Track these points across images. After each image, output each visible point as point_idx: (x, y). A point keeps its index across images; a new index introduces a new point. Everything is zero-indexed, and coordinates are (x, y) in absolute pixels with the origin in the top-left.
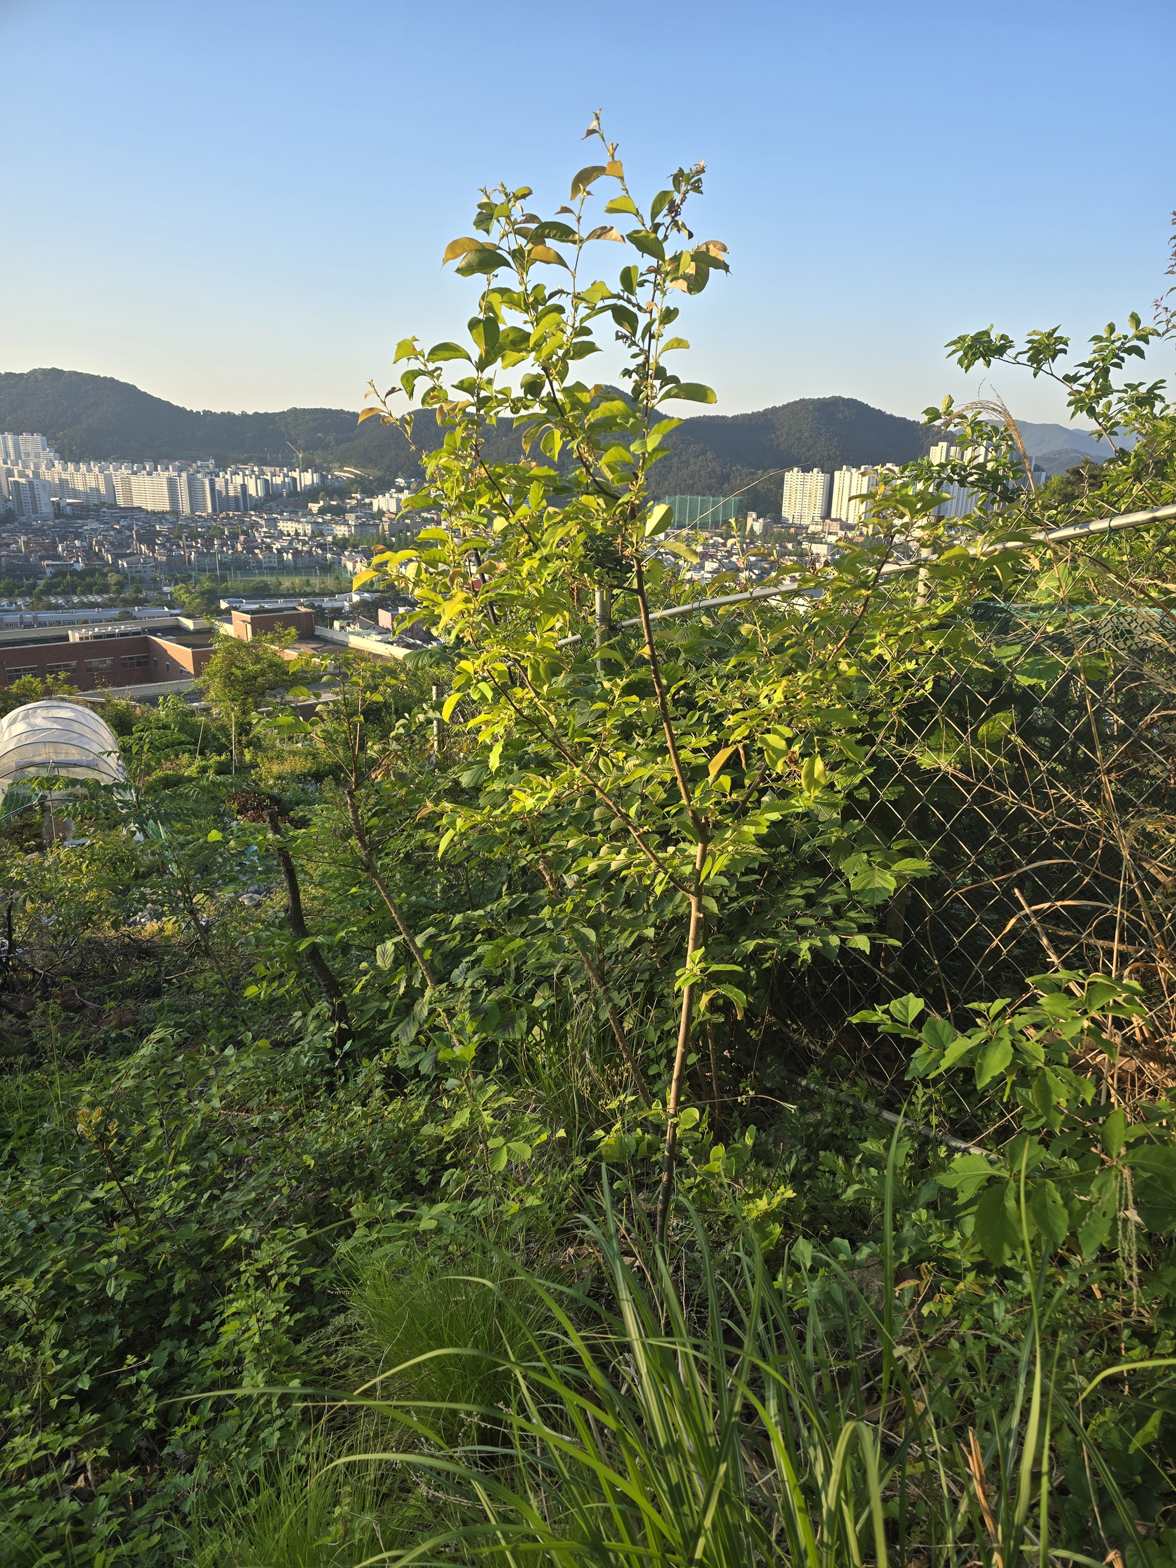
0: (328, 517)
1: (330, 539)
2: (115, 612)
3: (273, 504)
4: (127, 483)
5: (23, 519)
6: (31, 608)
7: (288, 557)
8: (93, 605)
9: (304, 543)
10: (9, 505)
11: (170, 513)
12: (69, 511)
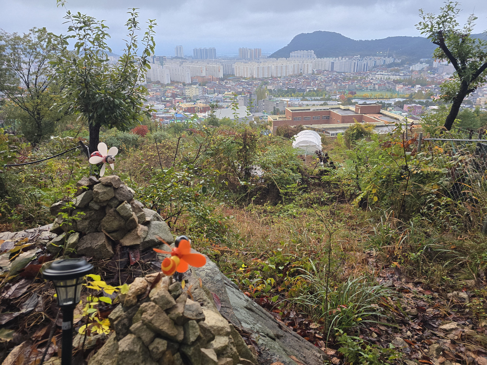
1: (392, 80)
2: (322, 102)
3: (376, 69)
4: (333, 63)
5: (304, 75)
6: (302, 100)
7: (377, 87)
8: (317, 100)
9: (383, 81)
10: (301, 71)
11: (343, 72)
12: (316, 72)
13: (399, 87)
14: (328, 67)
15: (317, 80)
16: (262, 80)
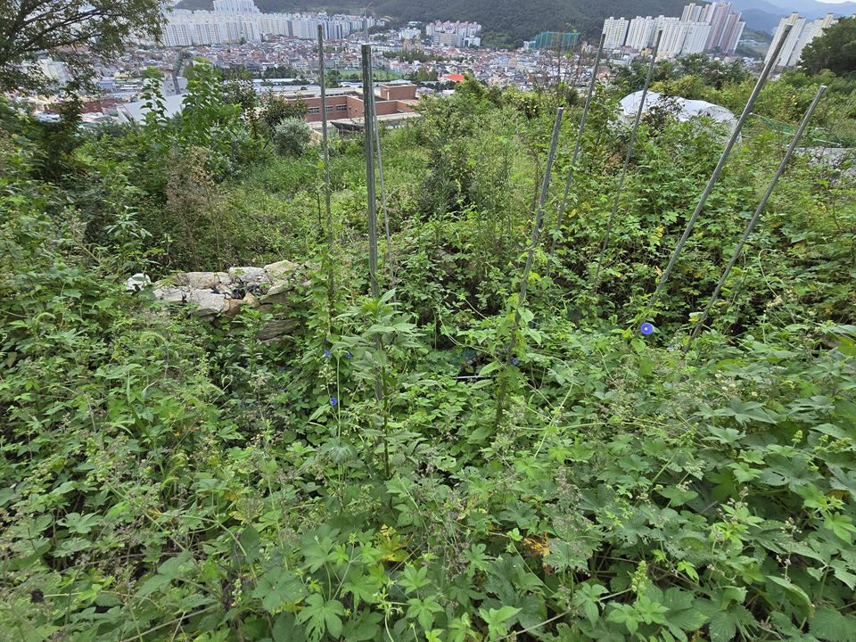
0: (379, 42)
1: (381, 53)
3: (354, 35)
4: (290, 24)
5: (249, 42)
8: (288, 84)
10: (242, 35)
11: (310, 40)
12: (267, 38)
13: (393, 64)
14: (284, 29)
15: (273, 51)
16: (177, 51)
